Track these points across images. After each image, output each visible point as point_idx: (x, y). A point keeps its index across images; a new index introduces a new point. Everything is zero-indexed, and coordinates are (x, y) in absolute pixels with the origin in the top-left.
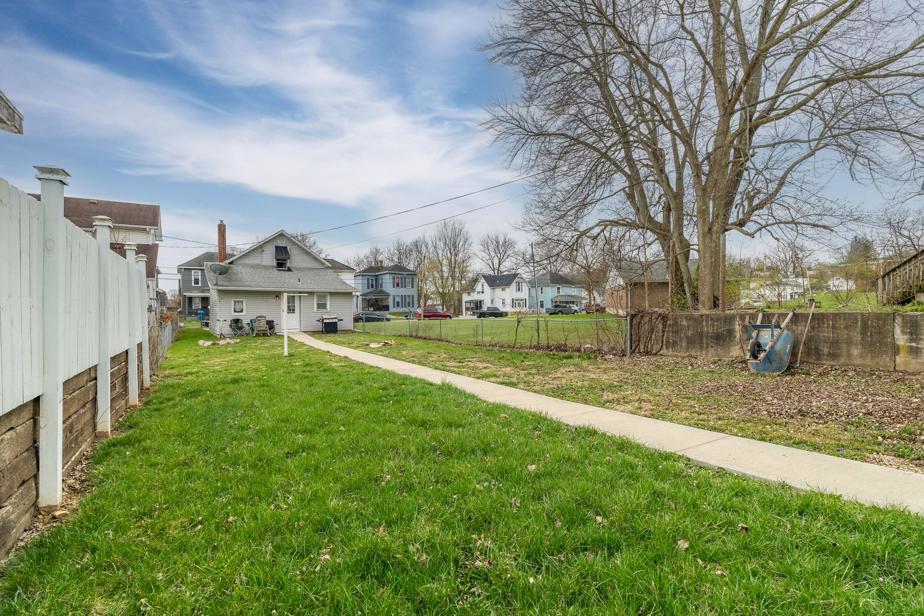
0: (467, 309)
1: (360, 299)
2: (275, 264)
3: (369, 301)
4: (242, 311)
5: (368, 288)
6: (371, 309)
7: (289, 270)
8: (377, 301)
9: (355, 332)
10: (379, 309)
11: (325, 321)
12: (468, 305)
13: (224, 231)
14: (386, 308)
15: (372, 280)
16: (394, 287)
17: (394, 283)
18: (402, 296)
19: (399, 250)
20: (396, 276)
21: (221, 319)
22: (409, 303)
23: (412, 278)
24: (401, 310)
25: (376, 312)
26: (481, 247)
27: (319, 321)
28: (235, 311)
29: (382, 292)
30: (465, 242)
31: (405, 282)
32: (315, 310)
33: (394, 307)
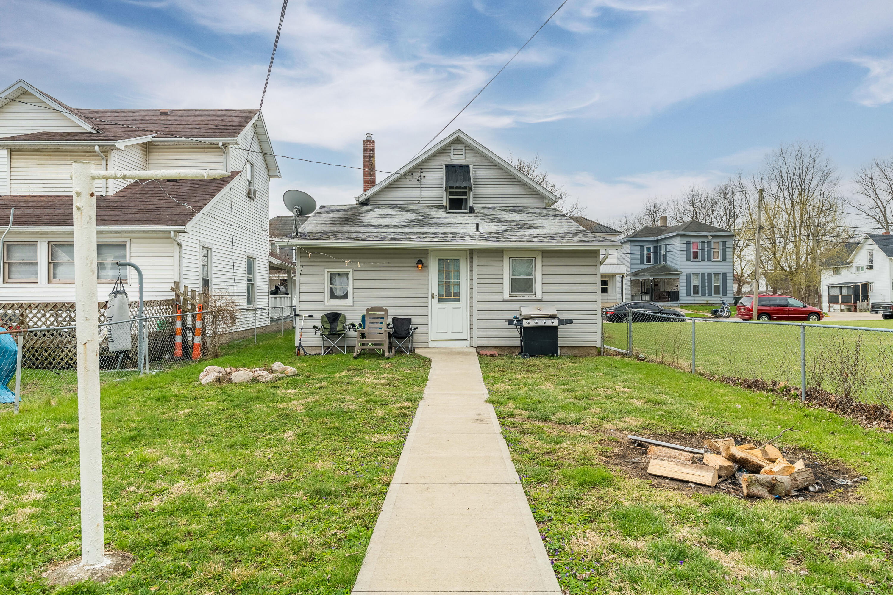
0: (833, 300)
1: (627, 280)
2: (445, 201)
3: (642, 284)
4: (345, 297)
5: (642, 263)
6: (647, 298)
7: (472, 211)
8: (656, 285)
9: (608, 354)
10: (660, 298)
11: (525, 323)
12: (835, 292)
13: (373, 151)
14: (674, 296)
15: (649, 249)
16: (688, 259)
17: (688, 250)
18: (703, 275)
19: (692, 204)
20: (692, 240)
21: (303, 314)
22: (717, 288)
23: (724, 243)
24: (700, 299)
25: (655, 303)
26: (858, 187)
27: (510, 323)
28: (333, 295)
29: (666, 269)
30: (823, 179)
31: (710, 249)
32: (506, 296)
33: (688, 294)
